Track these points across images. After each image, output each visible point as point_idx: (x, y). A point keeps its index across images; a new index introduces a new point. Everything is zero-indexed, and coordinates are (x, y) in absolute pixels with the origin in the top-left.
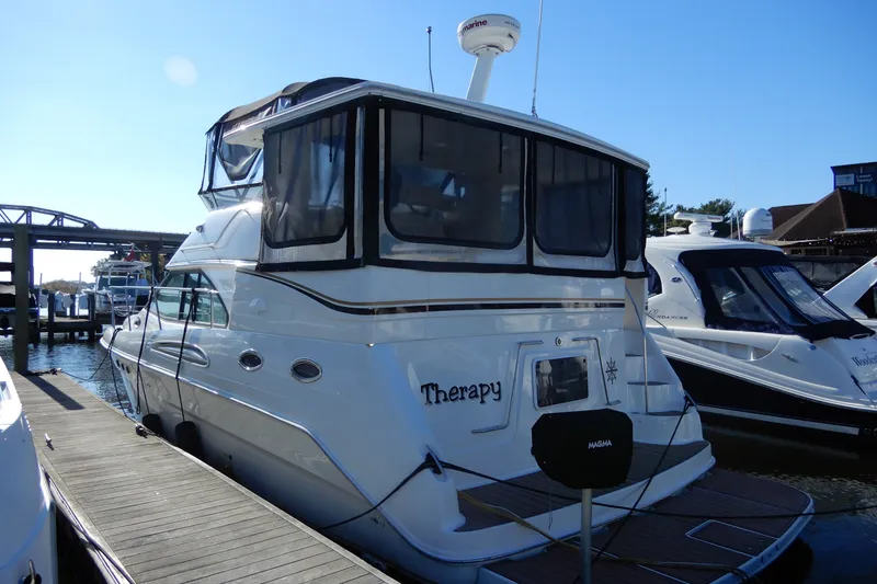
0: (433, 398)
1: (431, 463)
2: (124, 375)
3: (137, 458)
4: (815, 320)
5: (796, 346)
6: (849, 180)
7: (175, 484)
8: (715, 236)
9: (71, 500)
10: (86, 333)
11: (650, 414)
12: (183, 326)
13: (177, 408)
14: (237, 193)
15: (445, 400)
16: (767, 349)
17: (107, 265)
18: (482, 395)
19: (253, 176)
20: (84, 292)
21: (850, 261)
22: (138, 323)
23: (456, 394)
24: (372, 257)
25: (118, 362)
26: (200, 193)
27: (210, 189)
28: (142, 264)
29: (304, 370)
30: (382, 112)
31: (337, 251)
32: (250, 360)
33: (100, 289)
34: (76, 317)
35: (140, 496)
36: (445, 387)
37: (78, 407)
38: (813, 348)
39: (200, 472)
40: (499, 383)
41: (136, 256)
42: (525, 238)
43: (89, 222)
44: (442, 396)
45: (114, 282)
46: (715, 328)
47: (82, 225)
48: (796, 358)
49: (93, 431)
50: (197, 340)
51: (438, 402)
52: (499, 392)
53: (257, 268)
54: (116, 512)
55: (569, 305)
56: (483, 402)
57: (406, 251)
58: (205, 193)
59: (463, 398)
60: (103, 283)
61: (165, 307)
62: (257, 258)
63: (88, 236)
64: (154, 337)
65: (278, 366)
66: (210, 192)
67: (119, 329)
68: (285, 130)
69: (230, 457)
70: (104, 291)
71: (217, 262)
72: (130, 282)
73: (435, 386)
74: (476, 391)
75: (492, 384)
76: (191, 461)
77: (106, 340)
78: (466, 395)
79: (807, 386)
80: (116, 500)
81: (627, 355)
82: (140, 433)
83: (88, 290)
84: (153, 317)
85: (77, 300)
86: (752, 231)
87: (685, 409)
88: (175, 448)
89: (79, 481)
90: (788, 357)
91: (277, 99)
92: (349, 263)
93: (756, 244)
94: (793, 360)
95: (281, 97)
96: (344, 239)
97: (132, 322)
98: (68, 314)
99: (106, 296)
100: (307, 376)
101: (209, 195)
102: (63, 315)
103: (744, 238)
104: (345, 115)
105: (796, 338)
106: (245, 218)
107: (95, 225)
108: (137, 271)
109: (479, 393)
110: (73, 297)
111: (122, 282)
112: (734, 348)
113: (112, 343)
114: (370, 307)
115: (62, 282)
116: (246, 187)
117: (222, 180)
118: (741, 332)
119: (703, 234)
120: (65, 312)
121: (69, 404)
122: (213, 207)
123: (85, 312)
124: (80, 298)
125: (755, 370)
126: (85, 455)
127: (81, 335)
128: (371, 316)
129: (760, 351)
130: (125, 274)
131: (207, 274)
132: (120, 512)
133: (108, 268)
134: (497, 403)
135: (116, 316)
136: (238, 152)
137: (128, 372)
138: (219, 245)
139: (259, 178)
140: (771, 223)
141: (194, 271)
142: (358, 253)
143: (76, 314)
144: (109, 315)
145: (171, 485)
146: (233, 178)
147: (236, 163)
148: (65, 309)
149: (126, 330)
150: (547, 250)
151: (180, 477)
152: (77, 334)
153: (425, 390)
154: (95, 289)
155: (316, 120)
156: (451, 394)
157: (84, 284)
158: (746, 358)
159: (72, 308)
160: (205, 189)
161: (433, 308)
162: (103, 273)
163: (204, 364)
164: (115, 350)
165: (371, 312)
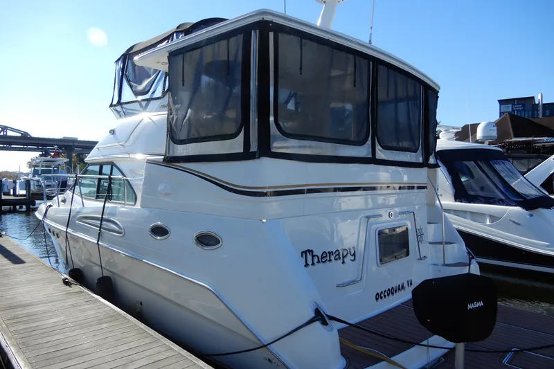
0: (310, 262)
1: (320, 317)
2: (53, 238)
3: (64, 304)
4: (528, 196)
5: (518, 214)
6: (509, 108)
7: (97, 327)
8: (456, 140)
9: (13, 345)
10: (24, 207)
11: (447, 265)
12: (102, 204)
13: (98, 265)
14: (141, 105)
15: (318, 262)
16: (498, 216)
17: (38, 161)
18: (344, 257)
19: (154, 92)
20: (22, 179)
21: (537, 158)
22: (64, 201)
23: (326, 257)
24: (265, 150)
25: (49, 230)
26: (111, 105)
27: (119, 103)
28: (63, 160)
29: (206, 240)
30: (271, 35)
31: (236, 145)
32: (159, 231)
33: (34, 176)
34: (17, 196)
35: (69, 339)
36: (318, 252)
37: (21, 262)
38: (531, 215)
39: (115, 317)
40: (354, 248)
41: (57, 154)
42: (370, 138)
43: (25, 133)
44: (316, 260)
45: (43, 172)
46: (461, 202)
47: (20, 135)
48: (519, 222)
49: (30, 282)
50: (114, 215)
51: (313, 264)
52: (354, 255)
53: (164, 160)
54: (51, 356)
55: (381, 188)
56: (343, 262)
57: (291, 146)
58: (115, 105)
59: (330, 260)
60: (35, 173)
61: (85, 190)
62: (163, 152)
63: (24, 142)
64: (78, 213)
65: (183, 236)
66: (119, 105)
67: (50, 206)
68: (188, 51)
69: (141, 304)
70: (37, 178)
71: (127, 156)
72: (55, 172)
73: (311, 251)
74: (339, 254)
75: (349, 249)
76: (108, 306)
77: (40, 214)
78: (333, 258)
79: (526, 242)
80: (51, 344)
81: (428, 223)
82: (66, 283)
83: (26, 177)
84: (77, 198)
85: (18, 184)
86: (483, 137)
87: (470, 261)
88: (94, 295)
89: (21, 327)
90: (514, 222)
91: (173, 34)
92: (246, 155)
93: (486, 146)
94: (517, 224)
95: (176, 32)
96: (241, 136)
97: (60, 200)
98: (12, 193)
99: (38, 181)
100: (208, 245)
101: (118, 108)
102: (8, 194)
103: (477, 142)
104: (241, 37)
105: (518, 209)
106: (149, 123)
107: (28, 134)
108: (59, 165)
109: (341, 257)
110: (15, 182)
111: (49, 172)
112: (475, 215)
113: (45, 216)
114: (265, 191)
115: (7, 172)
116: (148, 100)
117: (128, 95)
118: (480, 205)
119: (450, 139)
120: (10, 192)
121: (15, 260)
122: (121, 116)
123: (24, 192)
124: (20, 183)
125: (491, 231)
126: (23, 303)
127: (21, 208)
128: (265, 198)
129: (493, 218)
130: (50, 167)
131: (118, 165)
132: (55, 355)
133: (39, 163)
134: (354, 262)
135: (47, 196)
136: (141, 74)
137: (58, 237)
138: (128, 144)
139: (158, 93)
140: (496, 132)
141: (107, 163)
142: (254, 147)
143: (17, 193)
144: (42, 194)
145: (93, 328)
146: (137, 94)
147: (140, 83)
148: (9, 190)
149: (55, 206)
150: (386, 148)
151: (100, 322)
152: (18, 207)
153: (304, 255)
154: (30, 177)
155: (214, 43)
156: (322, 258)
157: (22, 173)
158: (484, 222)
159: (15, 190)
160: (115, 102)
161: (310, 191)
162: (35, 166)
163: (121, 233)
164: (47, 221)
165: (265, 194)
